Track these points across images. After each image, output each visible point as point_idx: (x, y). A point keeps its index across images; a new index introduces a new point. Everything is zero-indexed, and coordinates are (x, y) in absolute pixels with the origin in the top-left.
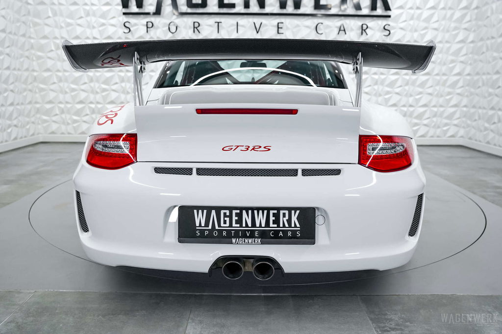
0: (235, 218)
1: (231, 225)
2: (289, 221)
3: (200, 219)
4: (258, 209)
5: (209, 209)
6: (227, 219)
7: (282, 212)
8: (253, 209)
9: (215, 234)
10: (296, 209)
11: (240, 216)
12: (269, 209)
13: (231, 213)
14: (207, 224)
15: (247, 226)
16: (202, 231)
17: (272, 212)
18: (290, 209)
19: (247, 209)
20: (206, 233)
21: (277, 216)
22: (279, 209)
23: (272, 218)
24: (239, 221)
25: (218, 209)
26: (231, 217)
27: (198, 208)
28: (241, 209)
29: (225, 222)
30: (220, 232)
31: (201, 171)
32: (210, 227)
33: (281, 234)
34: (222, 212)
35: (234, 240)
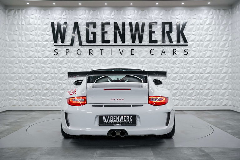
0: (114, 118)
1: (113, 121)
2: (129, 119)
3: (105, 119)
4: (121, 116)
5: (107, 116)
6: (112, 119)
7: (127, 117)
8: (119, 116)
9: (109, 123)
10: (131, 116)
12: (123, 116)
13: (113, 117)
14: (107, 120)
15: (118, 121)
16: (105, 122)
17: (124, 117)
18: (129, 116)
19: (118, 116)
21: (126, 118)
22: (126, 116)
23: (124, 118)
24: (115, 119)
25: (110, 116)
27: (104, 116)
28: (116, 116)
29: (112, 120)
30: (110, 122)
31: (105, 106)
32: (107, 121)
33: (127, 123)
34: (111, 117)
35: (114, 125)
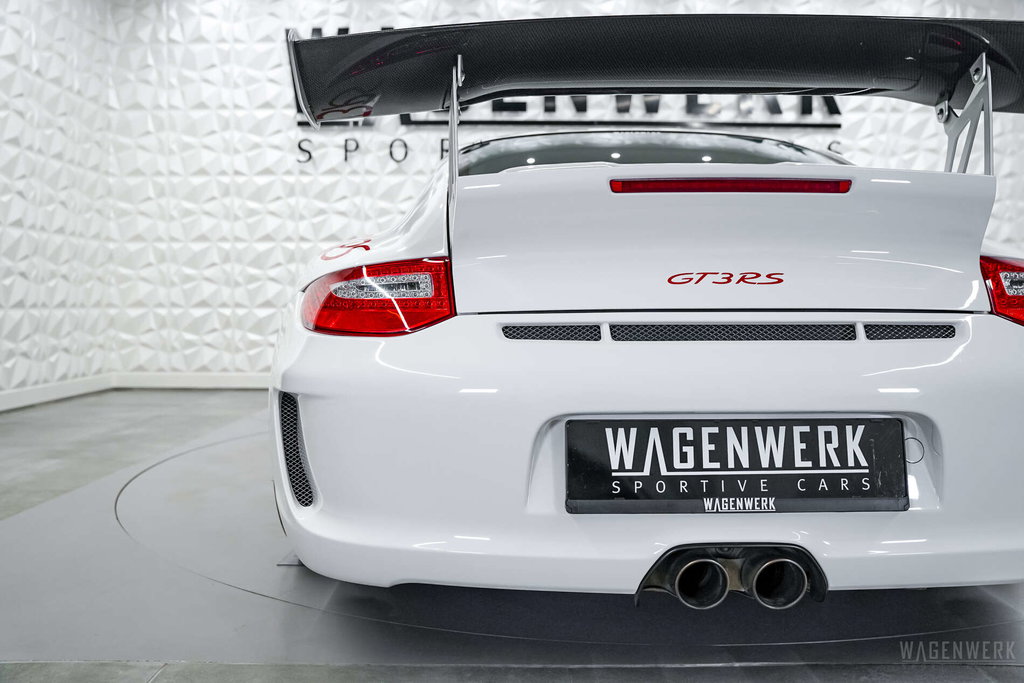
0: (707, 448)
1: (698, 465)
2: (841, 452)
3: (620, 451)
4: (764, 424)
5: (644, 427)
6: (690, 450)
7: (822, 430)
8: (751, 424)
9: (661, 487)
10: (855, 423)
11: (719, 440)
12: (789, 424)
13: (698, 435)
14: (638, 464)
15: (738, 465)
16: (626, 483)
17: (797, 430)
18: (841, 424)
19: (737, 425)
20: (637, 486)
21: (810, 439)
22: (814, 424)
23: (799, 446)
24: (719, 455)
25: (666, 427)
26: (697, 444)
27: (615, 425)
28: (723, 424)
29: (684, 458)
30: (673, 482)
31: (621, 332)
32: (647, 472)
33: (823, 485)
34: (677, 432)
35: (708, 503)
